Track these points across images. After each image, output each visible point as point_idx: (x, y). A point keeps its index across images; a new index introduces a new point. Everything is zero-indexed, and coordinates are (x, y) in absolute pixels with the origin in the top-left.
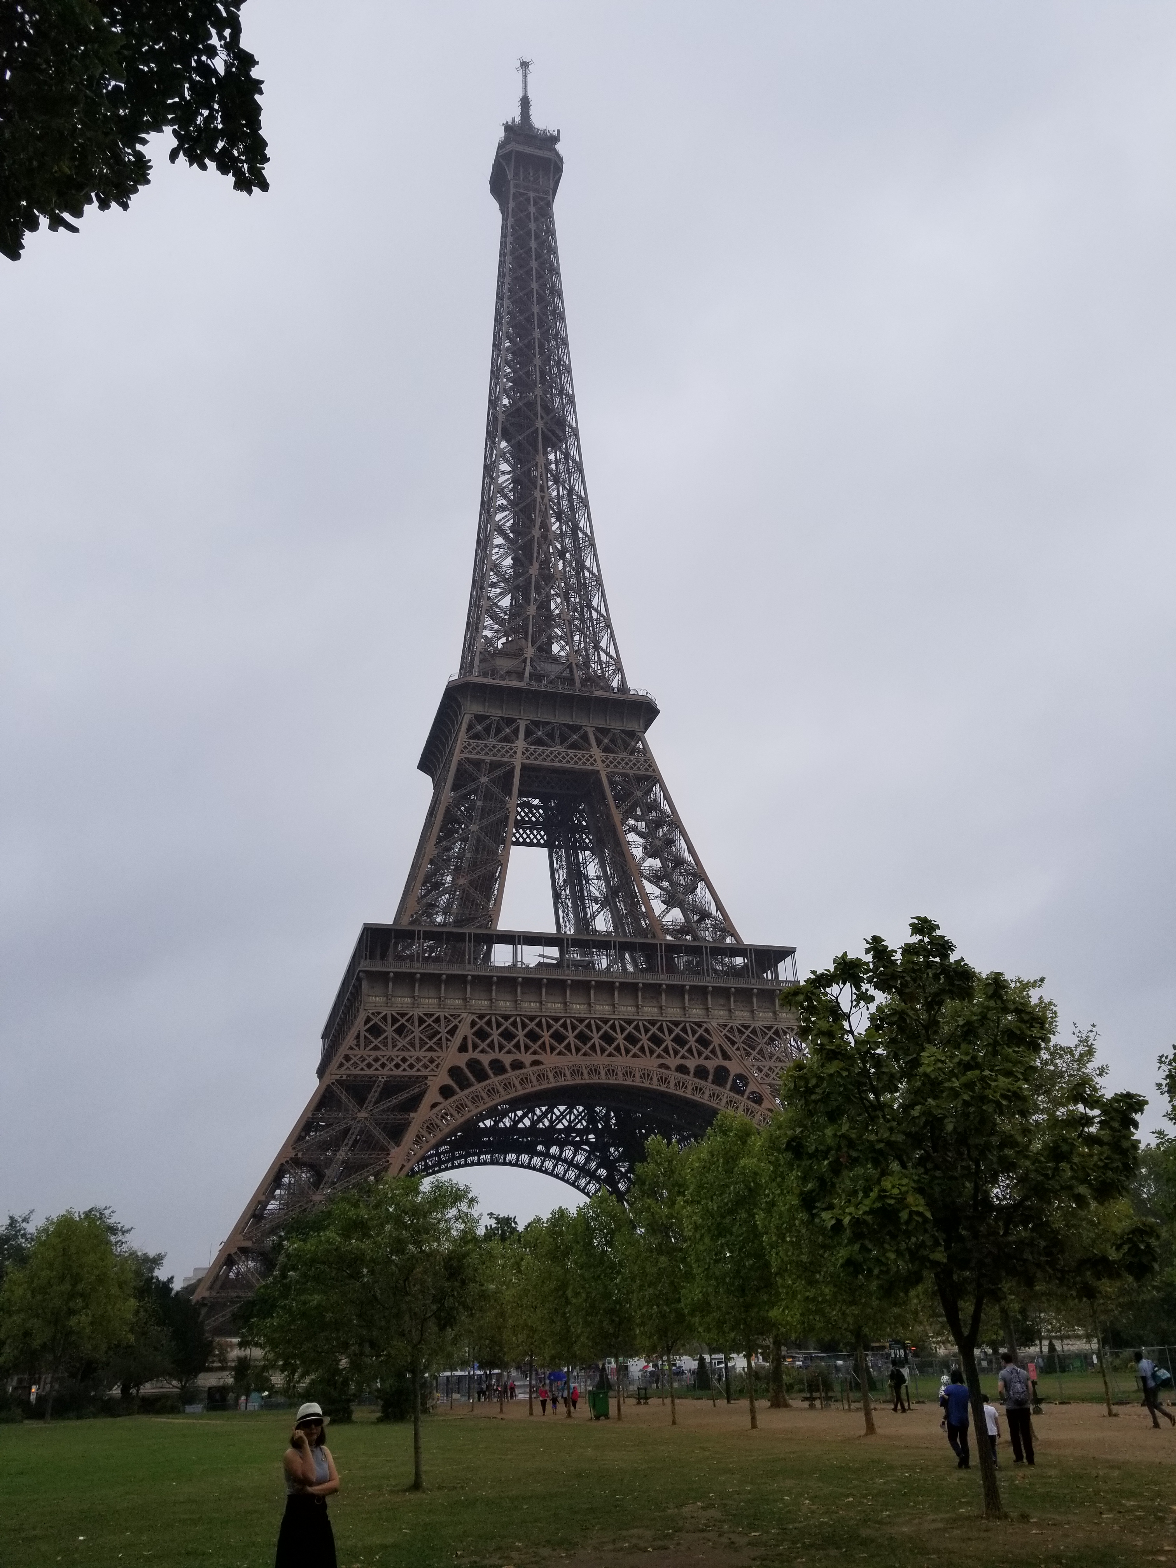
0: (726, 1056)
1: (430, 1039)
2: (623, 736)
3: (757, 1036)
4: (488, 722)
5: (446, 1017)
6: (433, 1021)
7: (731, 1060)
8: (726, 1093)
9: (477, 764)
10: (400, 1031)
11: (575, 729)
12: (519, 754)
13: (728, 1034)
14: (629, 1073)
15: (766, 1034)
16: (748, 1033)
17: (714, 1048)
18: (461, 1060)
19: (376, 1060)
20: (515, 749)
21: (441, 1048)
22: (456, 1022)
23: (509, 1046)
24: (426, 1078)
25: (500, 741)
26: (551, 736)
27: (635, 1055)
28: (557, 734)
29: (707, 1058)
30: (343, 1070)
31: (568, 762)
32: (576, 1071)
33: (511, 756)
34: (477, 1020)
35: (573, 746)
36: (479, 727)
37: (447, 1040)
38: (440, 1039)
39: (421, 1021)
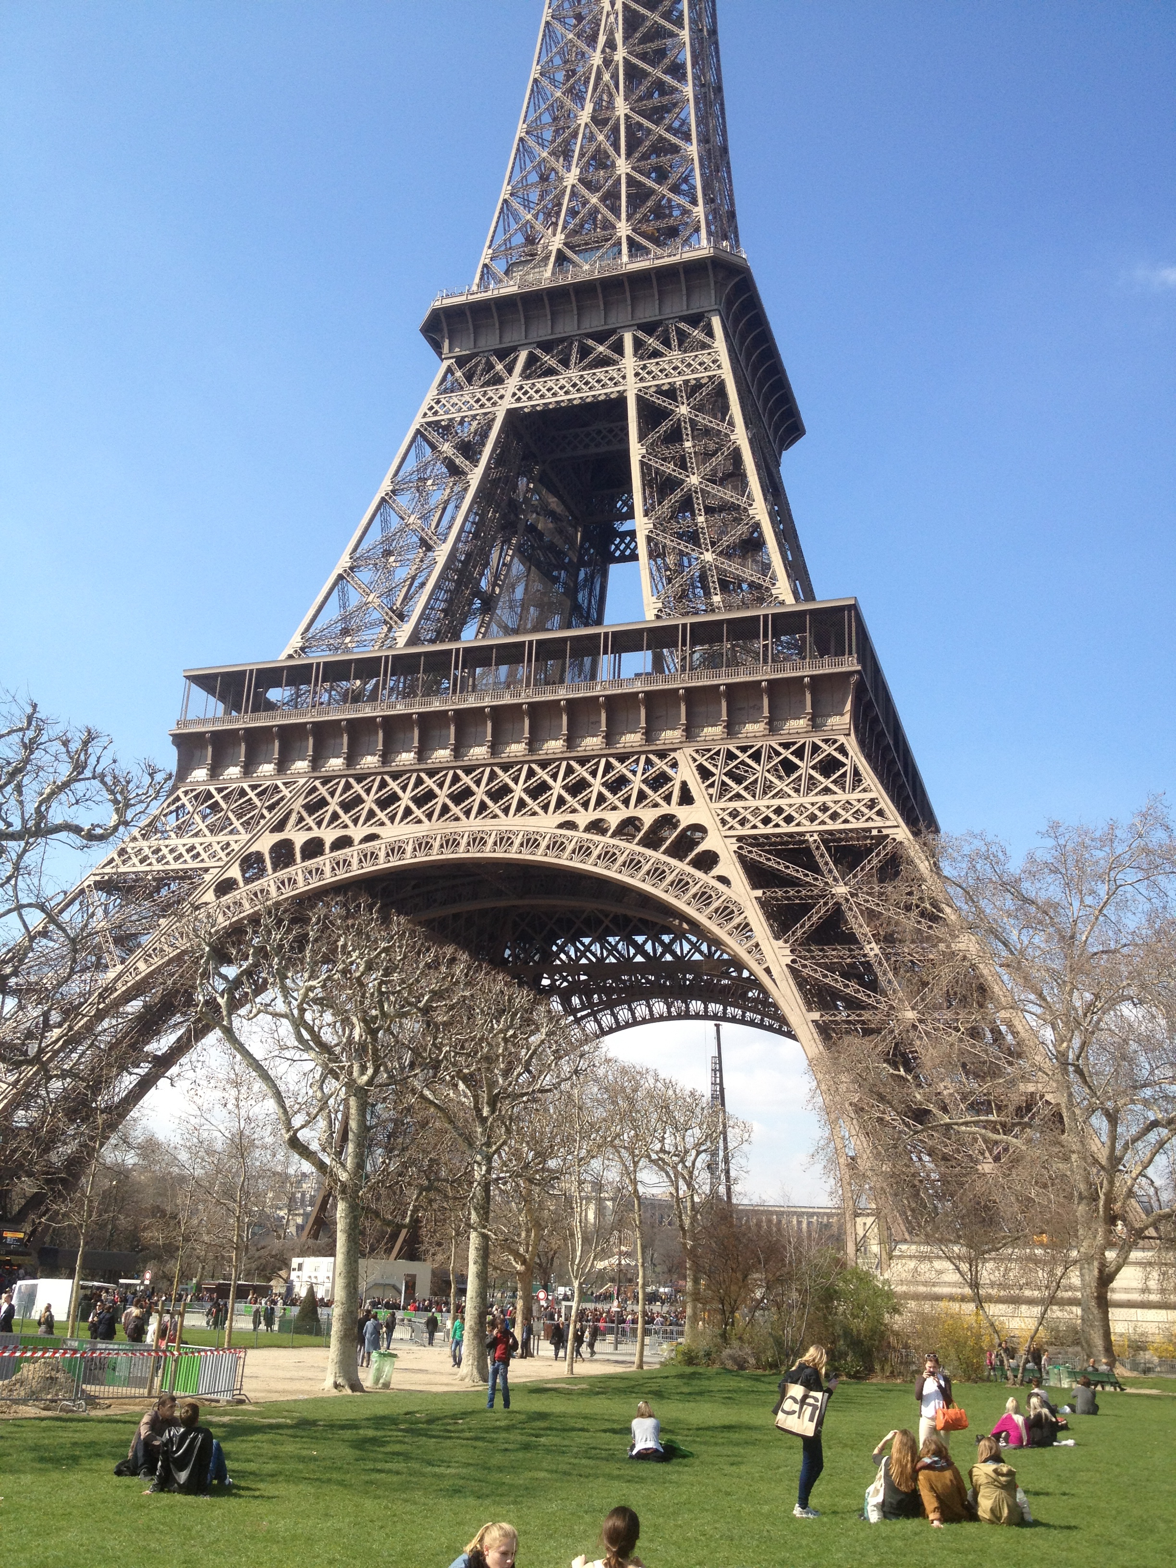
0: (686, 798)
1: (240, 817)
2: (682, 326)
4: (473, 363)
5: (277, 787)
6: (258, 795)
7: (690, 802)
8: (657, 856)
11: (605, 336)
12: (508, 395)
13: (706, 764)
14: (504, 840)
15: (778, 754)
16: (743, 757)
17: (670, 791)
18: (265, 843)
19: (156, 852)
20: (502, 392)
21: (247, 828)
22: (285, 792)
23: (345, 818)
24: (206, 870)
25: (482, 386)
26: (564, 357)
27: (531, 813)
28: (574, 352)
29: (656, 805)
30: (108, 870)
31: (579, 390)
32: (423, 844)
33: (494, 404)
34: (319, 786)
35: (595, 364)
36: (458, 375)
37: (263, 817)
38: (252, 817)
39: (243, 793)
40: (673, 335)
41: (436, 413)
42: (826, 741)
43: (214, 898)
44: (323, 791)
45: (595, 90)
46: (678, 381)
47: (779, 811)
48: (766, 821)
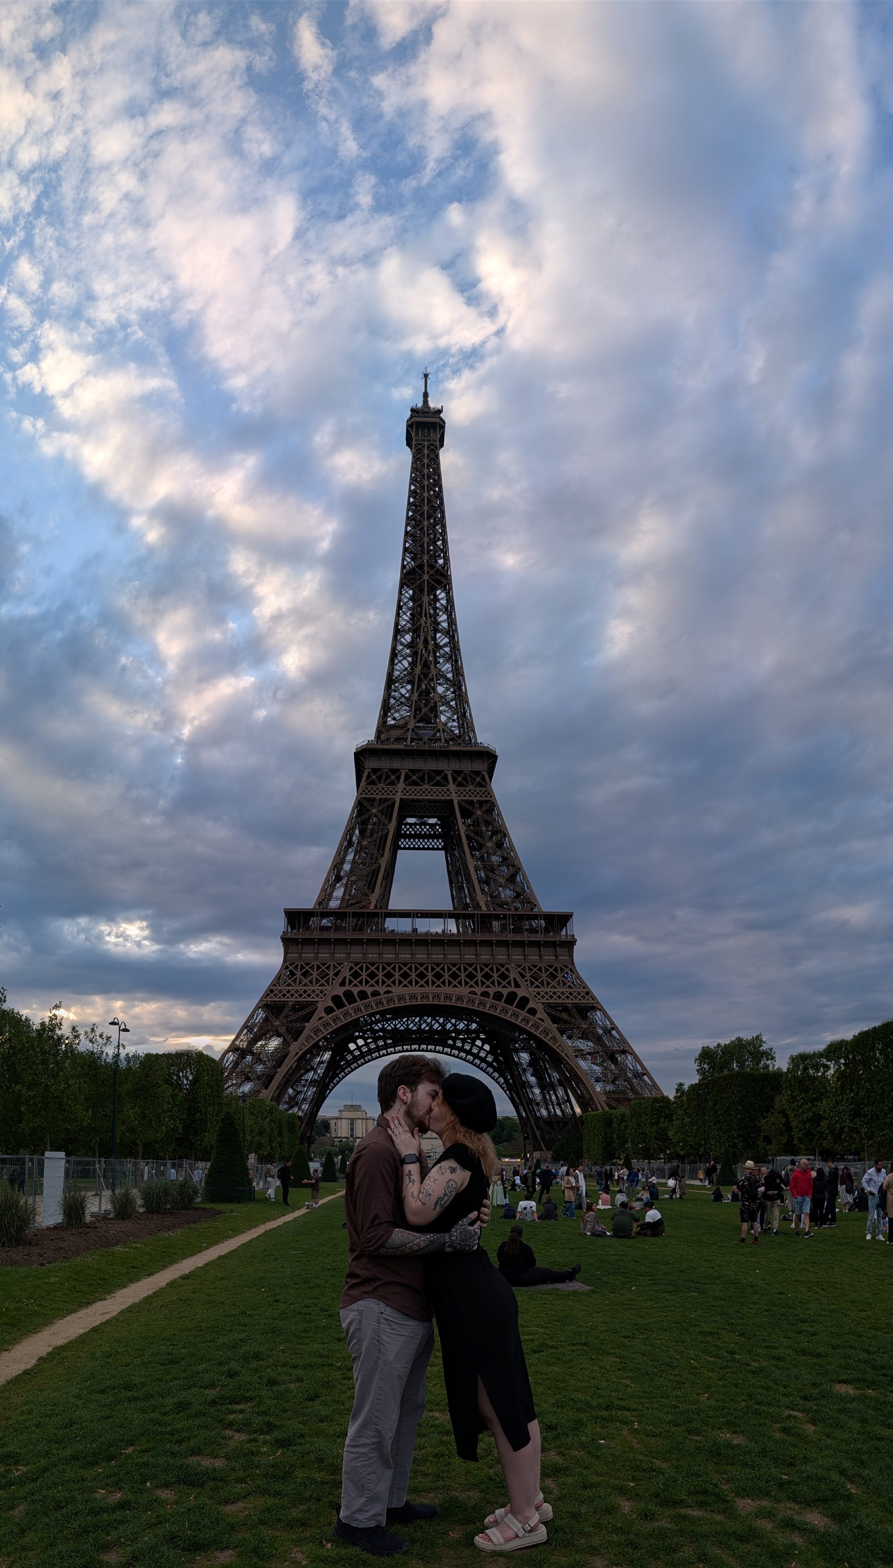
0: (517, 985)
1: (322, 978)
2: (472, 774)
3: (542, 973)
4: (380, 772)
5: (334, 965)
6: (326, 968)
7: (519, 987)
8: (512, 1008)
9: (372, 801)
10: (305, 974)
11: (438, 772)
12: (400, 791)
13: (521, 971)
14: (448, 997)
15: (548, 970)
16: (535, 970)
17: (510, 981)
18: (340, 991)
19: (289, 992)
20: (396, 789)
21: (328, 984)
22: (340, 968)
23: (372, 982)
24: (317, 1002)
25: (387, 785)
26: (422, 779)
27: (455, 986)
28: (426, 777)
29: (504, 987)
31: (432, 795)
32: (413, 997)
33: (394, 794)
34: (354, 966)
35: (438, 784)
36: (374, 777)
37: (333, 979)
38: (329, 979)
39: (319, 968)
40: (469, 778)
41: (366, 794)
42: (564, 966)
43: (326, 1015)
44: (356, 968)
45: (421, 659)
46: (475, 799)
47: (554, 993)
48: (551, 997)
